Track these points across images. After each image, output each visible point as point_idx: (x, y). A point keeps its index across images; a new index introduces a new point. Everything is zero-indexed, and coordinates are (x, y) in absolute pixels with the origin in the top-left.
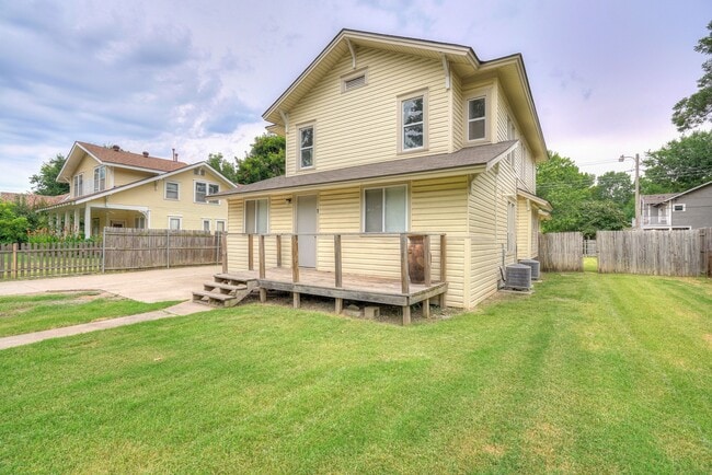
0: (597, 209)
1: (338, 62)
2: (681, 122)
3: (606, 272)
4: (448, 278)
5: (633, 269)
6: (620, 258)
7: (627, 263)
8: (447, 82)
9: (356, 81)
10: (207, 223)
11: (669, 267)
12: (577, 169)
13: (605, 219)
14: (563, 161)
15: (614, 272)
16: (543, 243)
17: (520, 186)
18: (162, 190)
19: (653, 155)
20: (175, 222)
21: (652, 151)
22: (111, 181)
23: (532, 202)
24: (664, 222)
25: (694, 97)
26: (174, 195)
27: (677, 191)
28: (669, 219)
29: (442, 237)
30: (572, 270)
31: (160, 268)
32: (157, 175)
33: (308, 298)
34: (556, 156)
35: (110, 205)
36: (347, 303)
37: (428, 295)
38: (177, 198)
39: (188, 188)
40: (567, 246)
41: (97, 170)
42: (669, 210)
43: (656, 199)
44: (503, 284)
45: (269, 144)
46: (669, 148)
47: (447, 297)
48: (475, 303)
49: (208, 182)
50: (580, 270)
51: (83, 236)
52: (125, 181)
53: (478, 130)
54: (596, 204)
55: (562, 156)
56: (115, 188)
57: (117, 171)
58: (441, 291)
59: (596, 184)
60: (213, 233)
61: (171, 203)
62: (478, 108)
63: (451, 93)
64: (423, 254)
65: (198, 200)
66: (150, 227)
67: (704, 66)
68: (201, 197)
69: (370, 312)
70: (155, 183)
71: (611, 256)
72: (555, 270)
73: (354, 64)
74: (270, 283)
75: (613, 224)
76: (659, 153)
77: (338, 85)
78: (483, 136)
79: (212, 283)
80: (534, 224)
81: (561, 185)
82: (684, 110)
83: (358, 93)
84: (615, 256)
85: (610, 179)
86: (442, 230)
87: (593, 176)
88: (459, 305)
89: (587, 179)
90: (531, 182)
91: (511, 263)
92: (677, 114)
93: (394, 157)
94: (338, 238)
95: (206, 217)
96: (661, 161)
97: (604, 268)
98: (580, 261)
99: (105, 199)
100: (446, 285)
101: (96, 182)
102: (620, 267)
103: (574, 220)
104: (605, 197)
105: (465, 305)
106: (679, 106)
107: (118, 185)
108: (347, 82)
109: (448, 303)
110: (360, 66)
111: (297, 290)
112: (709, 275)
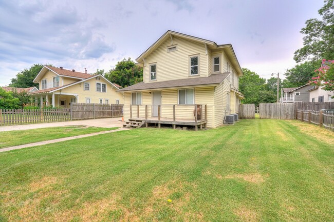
0: (265, 94)
1: (166, 41)
2: (297, 59)
3: (263, 119)
4: (208, 119)
5: (272, 117)
6: (268, 113)
7: (270, 114)
8: (206, 52)
9: (173, 48)
10: (101, 100)
11: (284, 117)
12: (259, 76)
13: (269, 98)
14: (252, 73)
15: (266, 118)
16: (240, 108)
17: (232, 87)
18: (83, 87)
19: (289, 71)
20: (88, 100)
21: (289, 69)
22: (62, 83)
23: (236, 93)
24: (292, 100)
25: (302, 49)
26: (87, 88)
27: (299, 86)
28: (294, 98)
29: (206, 105)
30: (251, 118)
31: (92, 119)
32: (81, 80)
33: (164, 125)
34: (249, 71)
35: (62, 93)
36: (177, 126)
37: (202, 123)
38: (89, 90)
39: (93, 85)
40: (249, 109)
41: (54, 78)
42: (294, 94)
43: (289, 90)
44: (225, 122)
45: (125, 65)
46: (296, 68)
47: (207, 125)
48: (216, 126)
49: (101, 83)
50: (254, 118)
51: (52, 106)
52: (68, 82)
53: (217, 68)
54: (266, 92)
55: (251, 71)
56: (64, 86)
57: (65, 78)
58: (205, 122)
59: (267, 82)
60: (110, 105)
61: (87, 92)
62: (217, 61)
63: (207, 56)
64: (200, 111)
65: (97, 91)
66: (78, 102)
67: (303, 39)
68: (98, 89)
69: (184, 128)
70: (80, 84)
71: (264, 113)
72: (245, 118)
73: (172, 43)
74: (150, 121)
75: (272, 101)
76: (291, 70)
77: (166, 50)
78: (218, 70)
79: (128, 121)
80: (237, 101)
81: (251, 84)
82: (298, 54)
83: (173, 54)
84: (266, 112)
85: (273, 80)
86: (205, 103)
87: (265, 80)
88: (211, 127)
89: (262, 81)
90: (236, 85)
91: (228, 114)
92: (296, 56)
93: (187, 78)
94: (174, 106)
95: (101, 98)
96: (292, 74)
97: (262, 117)
98: (254, 115)
99: (60, 91)
100: (207, 121)
101: (54, 83)
102: (268, 117)
103: (256, 99)
104: (271, 88)
105: (213, 127)
106: (296, 53)
107: (65, 84)
108: (169, 49)
109: (207, 127)
110: (174, 43)
111: (160, 123)
112: (297, 119)
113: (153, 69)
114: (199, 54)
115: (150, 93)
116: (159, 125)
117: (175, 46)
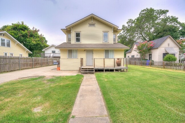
1: (88, 20)
9: (92, 25)
10: (6, 54)
33: (107, 70)
49: (6, 39)
63: (113, 33)
65: (2, 45)
77: (88, 25)
93: (102, 43)
95: (6, 52)
110: (93, 22)
112: (130, 64)
113: (78, 35)
114: (109, 31)
115: (85, 50)
116: (104, 70)
117: (94, 24)
